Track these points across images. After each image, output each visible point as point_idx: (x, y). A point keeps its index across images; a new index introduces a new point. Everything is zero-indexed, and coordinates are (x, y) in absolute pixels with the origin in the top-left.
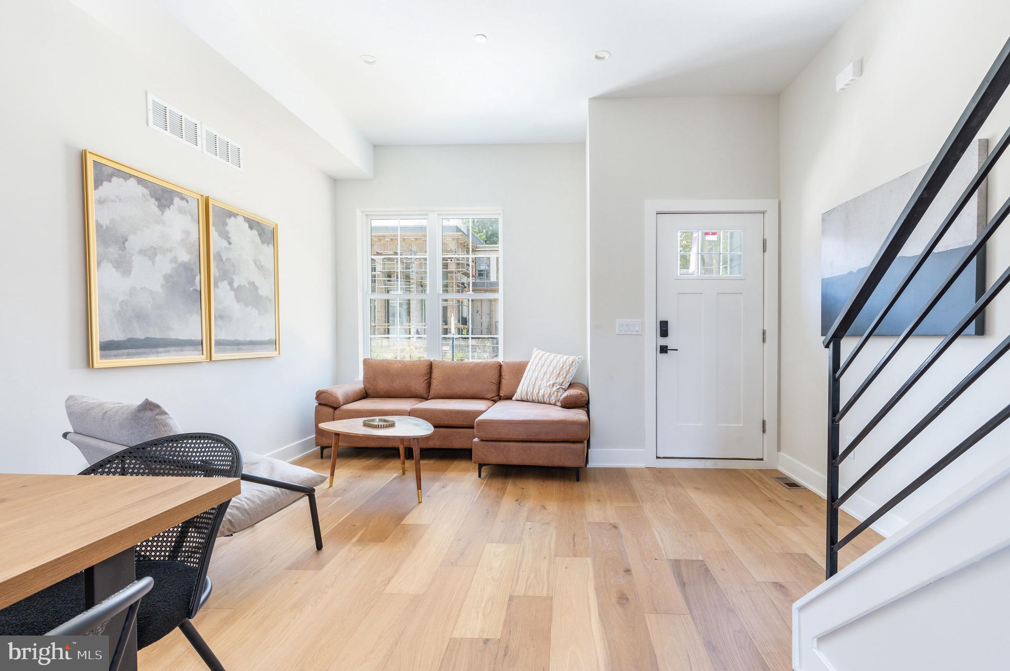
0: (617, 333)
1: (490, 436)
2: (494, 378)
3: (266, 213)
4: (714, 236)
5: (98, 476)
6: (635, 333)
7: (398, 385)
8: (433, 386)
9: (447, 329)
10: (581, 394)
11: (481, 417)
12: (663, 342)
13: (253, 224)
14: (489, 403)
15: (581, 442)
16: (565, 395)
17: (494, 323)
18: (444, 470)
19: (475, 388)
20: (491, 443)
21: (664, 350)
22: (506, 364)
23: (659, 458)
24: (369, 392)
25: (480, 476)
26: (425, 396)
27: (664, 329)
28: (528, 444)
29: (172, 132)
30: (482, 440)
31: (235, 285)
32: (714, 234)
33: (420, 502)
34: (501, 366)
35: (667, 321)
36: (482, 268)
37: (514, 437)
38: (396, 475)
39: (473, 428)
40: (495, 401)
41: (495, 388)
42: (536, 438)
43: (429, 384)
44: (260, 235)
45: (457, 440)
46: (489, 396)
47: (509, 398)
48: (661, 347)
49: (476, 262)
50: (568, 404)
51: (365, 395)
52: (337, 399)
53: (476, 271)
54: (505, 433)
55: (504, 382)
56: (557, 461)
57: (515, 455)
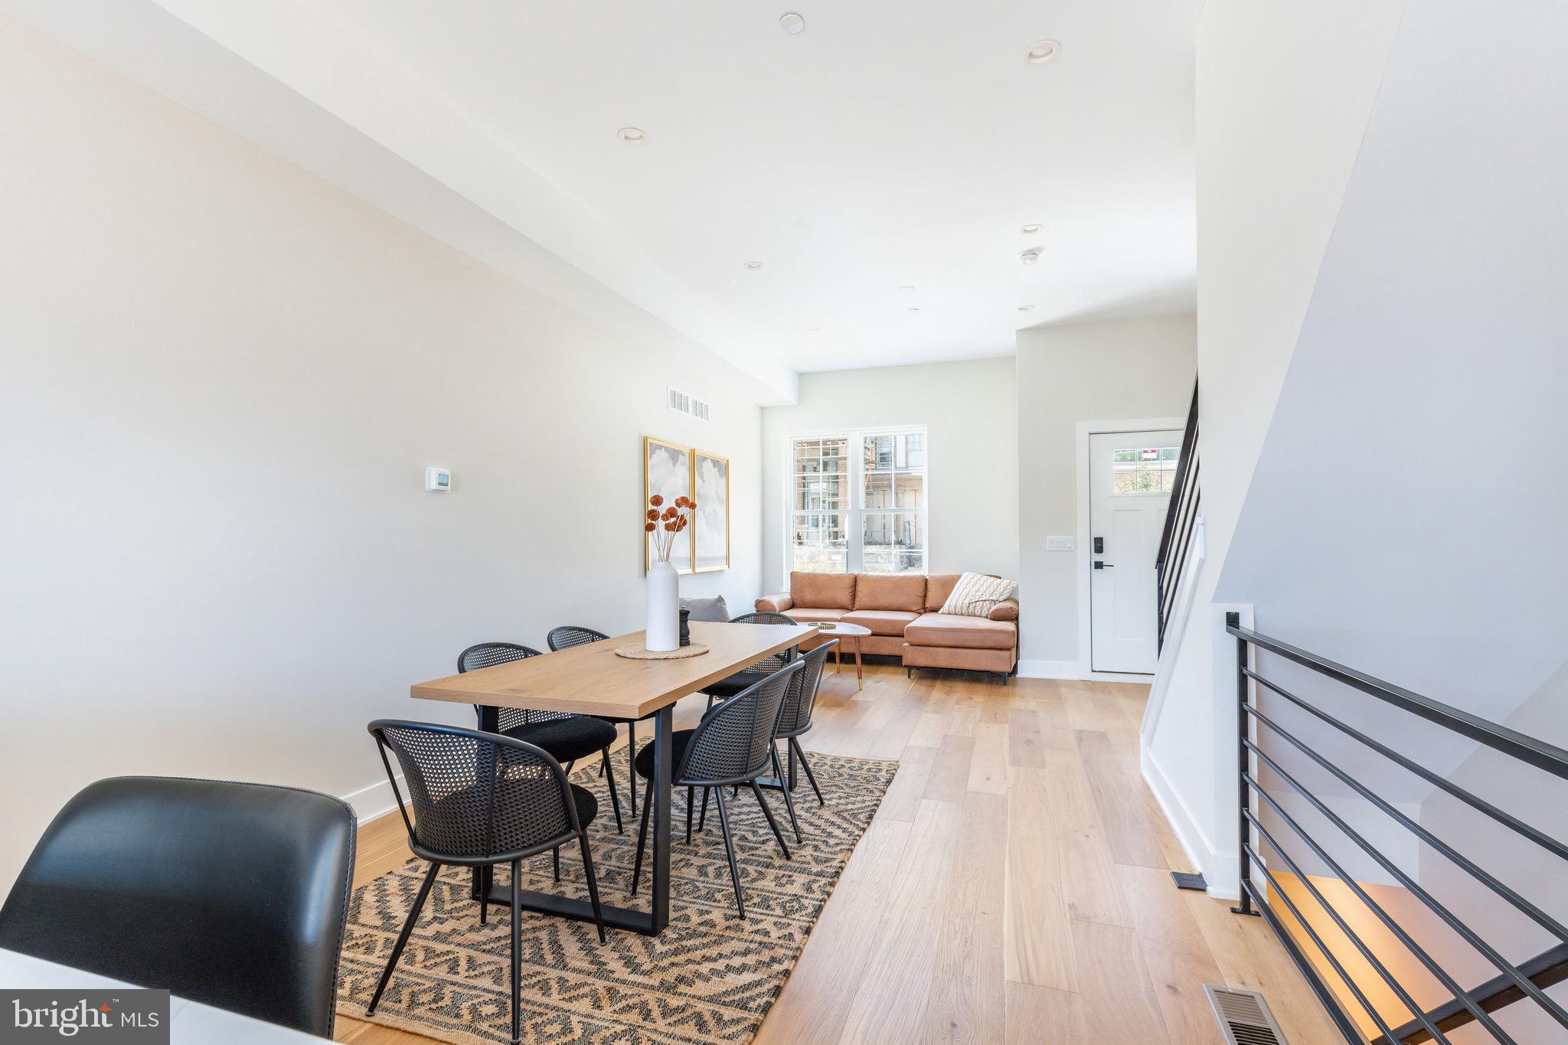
0: (1048, 549)
1: (919, 641)
2: (920, 591)
3: (722, 454)
4: (1154, 453)
5: (740, 624)
6: (1066, 549)
7: (825, 596)
8: (857, 599)
9: (837, 532)
10: (1011, 608)
11: (910, 625)
12: (1098, 558)
13: (716, 463)
14: (916, 615)
15: (1008, 649)
16: (994, 608)
17: (902, 523)
18: (875, 673)
19: (901, 601)
20: (920, 648)
21: (1099, 565)
22: (931, 577)
23: (1095, 671)
24: (796, 602)
25: (909, 677)
26: (850, 607)
27: (1099, 545)
28: (956, 650)
29: (678, 408)
30: (912, 645)
31: (706, 513)
32: (1153, 451)
33: (861, 690)
34: (926, 580)
35: (1102, 538)
36: (885, 450)
37: (942, 643)
38: (831, 673)
39: (903, 636)
40: (921, 614)
41: (920, 600)
42: (963, 644)
43: (854, 596)
44: (719, 470)
45: (886, 647)
46: (914, 609)
47: (935, 610)
48: (1096, 562)
49: (876, 444)
50: (996, 617)
51: (793, 606)
52: (773, 606)
53: (876, 455)
54: (934, 639)
55: (929, 594)
56: (984, 666)
57: (944, 659)
